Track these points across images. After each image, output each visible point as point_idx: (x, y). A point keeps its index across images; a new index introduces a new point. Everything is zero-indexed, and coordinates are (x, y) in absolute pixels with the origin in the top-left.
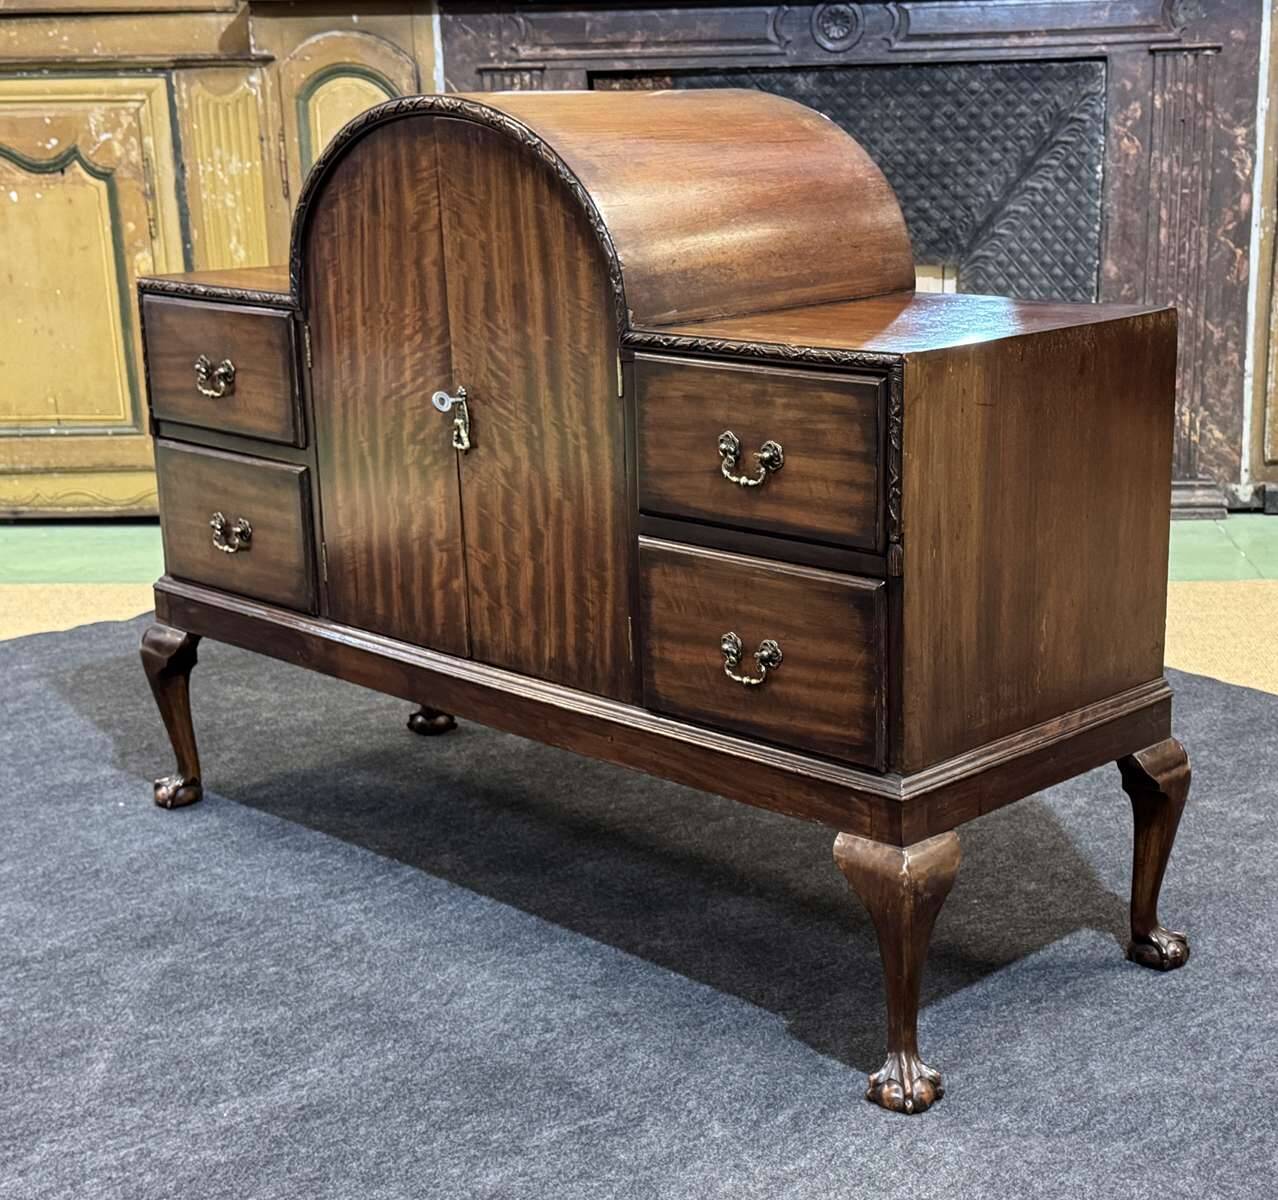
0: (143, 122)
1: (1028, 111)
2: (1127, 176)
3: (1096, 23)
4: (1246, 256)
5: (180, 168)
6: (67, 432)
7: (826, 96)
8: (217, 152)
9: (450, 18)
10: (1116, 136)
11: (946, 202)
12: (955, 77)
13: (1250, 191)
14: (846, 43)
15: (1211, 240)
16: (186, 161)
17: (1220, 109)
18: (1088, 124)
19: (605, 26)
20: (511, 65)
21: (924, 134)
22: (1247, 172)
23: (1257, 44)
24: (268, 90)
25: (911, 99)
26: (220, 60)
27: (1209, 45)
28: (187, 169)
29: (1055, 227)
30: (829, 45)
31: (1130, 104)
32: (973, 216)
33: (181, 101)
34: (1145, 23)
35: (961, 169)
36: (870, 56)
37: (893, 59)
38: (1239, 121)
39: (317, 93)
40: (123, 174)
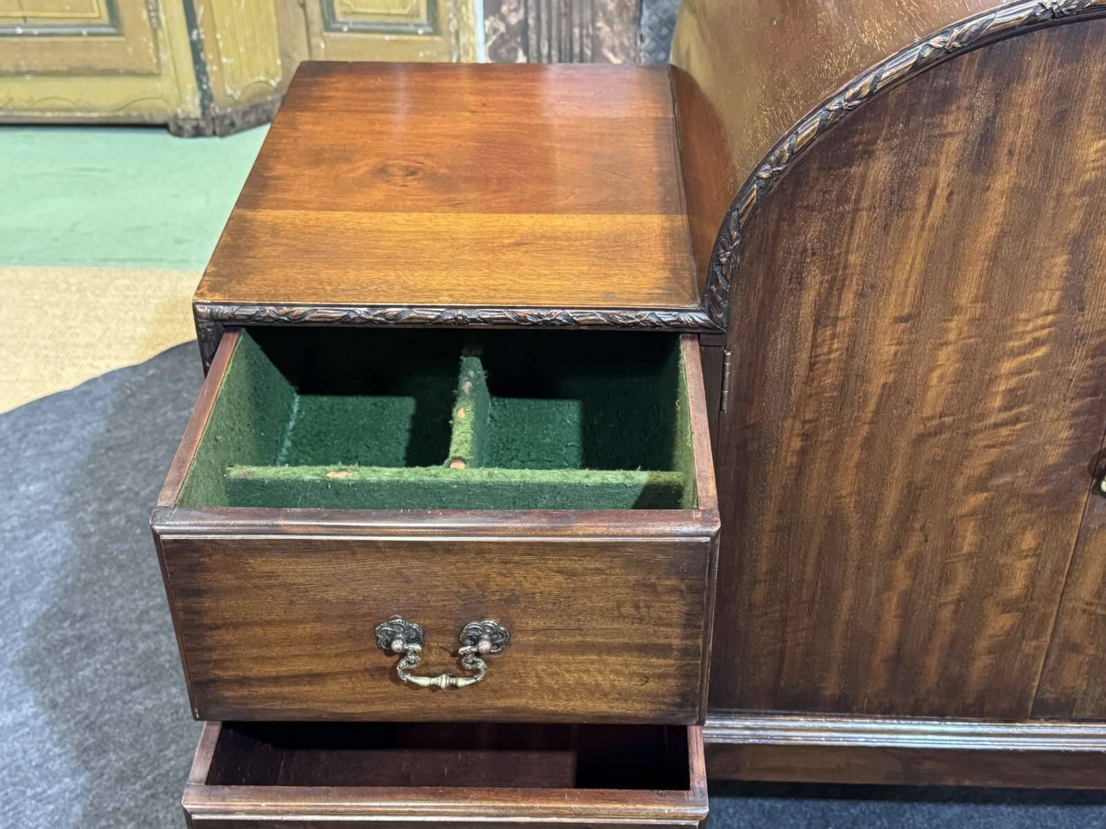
6: (36, 31)
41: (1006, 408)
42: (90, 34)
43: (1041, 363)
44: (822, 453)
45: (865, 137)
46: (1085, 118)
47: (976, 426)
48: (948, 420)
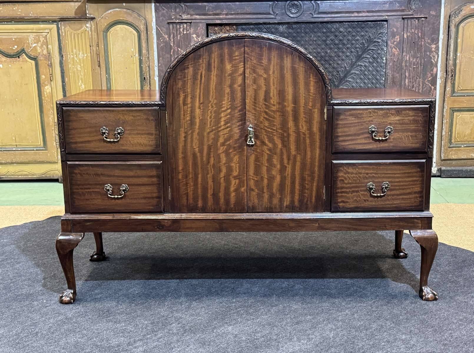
0: (48, 40)
1: (360, 38)
2: (394, 61)
3: (384, 9)
4: (435, 89)
5: (61, 56)
6: (19, 149)
7: (289, 33)
8: (75, 51)
9: (158, 4)
10: (391, 47)
11: (330, 70)
12: (335, 27)
13: (437, 67)
14: (298, 15)
15: (423, 83)
16: (64, 54)
17: (426, 39)
18: (381, 43)
19: (213, 8)
20: (180, 21)
21: (323, 46)
22: (436, 60)
23: (439, 16)
24: (93, 29)
25: (319, 34)
26: (76, 18)
27: (423, 16)
28: (64, 56)
29: (369, 79)
30: (291, 16)
31: (395, 37)
32: (340, 74)
33: (62, 32)
34: (401, 9)
35: (336, 58)
36: (306, 19)
37: (313, 20)
38: (433, 42)
39: (110, 30)
40: (41, 58)
41: (225, 125)
42: (37, 150)
43: (230, 114)
44: (189, 137)
45: (187, 64)
46: (226, 60)
47: (220, 129)
48: (214, 128)
